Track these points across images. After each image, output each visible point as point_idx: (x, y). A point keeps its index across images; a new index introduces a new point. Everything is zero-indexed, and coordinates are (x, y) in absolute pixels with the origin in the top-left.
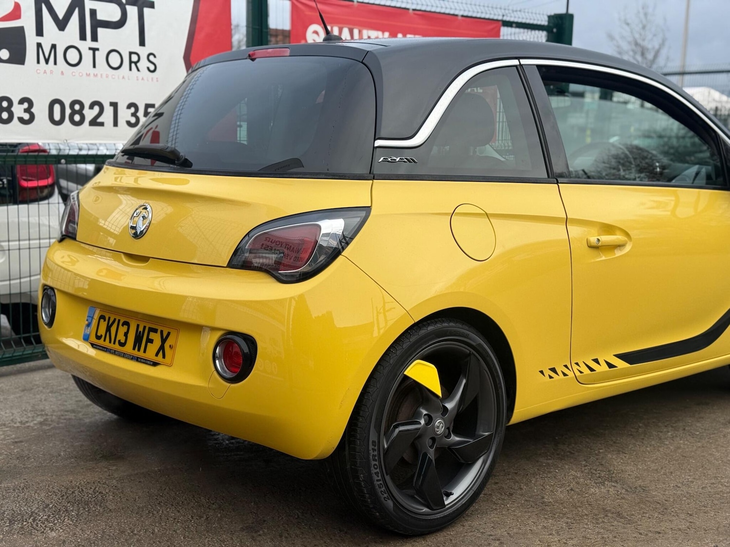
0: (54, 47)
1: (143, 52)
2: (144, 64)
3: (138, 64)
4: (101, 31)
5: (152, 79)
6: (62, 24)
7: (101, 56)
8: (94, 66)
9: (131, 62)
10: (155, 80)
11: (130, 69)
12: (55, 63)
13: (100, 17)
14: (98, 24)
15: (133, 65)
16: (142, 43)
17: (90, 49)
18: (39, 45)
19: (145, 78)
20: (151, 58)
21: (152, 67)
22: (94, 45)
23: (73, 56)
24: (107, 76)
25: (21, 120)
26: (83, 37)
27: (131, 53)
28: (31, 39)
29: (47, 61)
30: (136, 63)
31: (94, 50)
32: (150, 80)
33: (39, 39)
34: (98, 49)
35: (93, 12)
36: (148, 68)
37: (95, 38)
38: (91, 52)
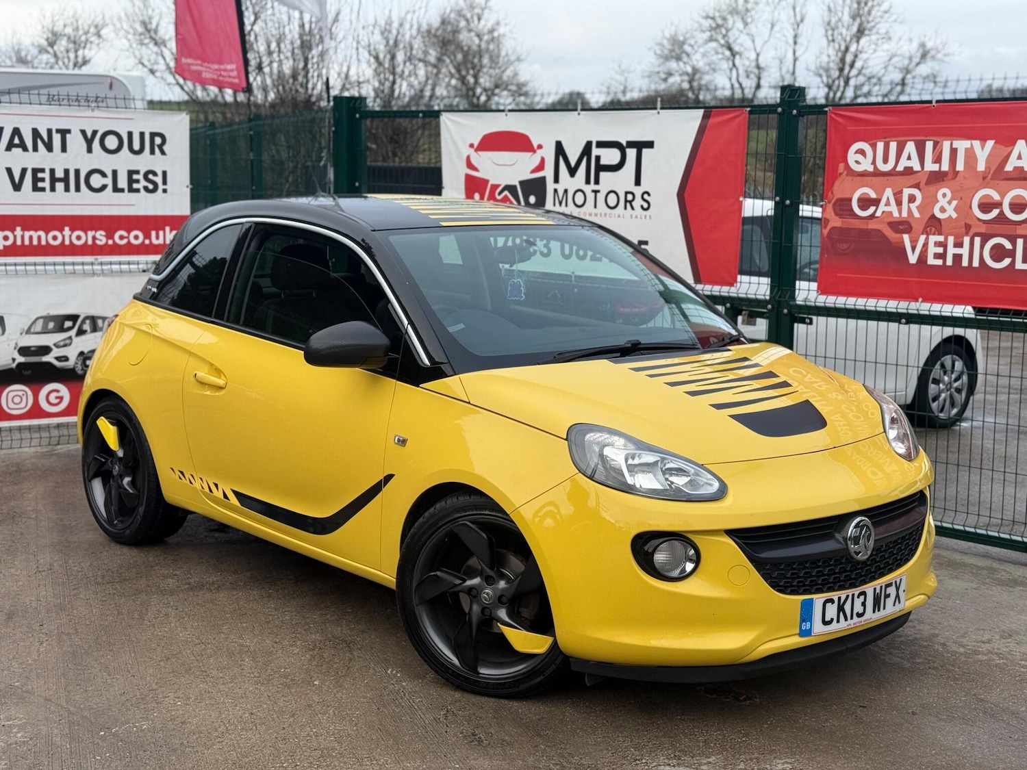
0: (566, 191)
1: (638, 191)
2: (638, 203)
3: (633, 203)
4: (603, 175)
5: (645, 216)
6: (572, 172)
7: (601, 197)
8: (595, 207)
9: (626, 201)
10: (648, 217)
11: (625, 208)
12: (566, 205)
13: (603, 162)
14: (601, 168)
15: (628, 204)
16: (638, 182)
17: (593, 191)
18: (556, 191)
19: (639, 217)
20: (646, 196)
21: (646, 205)
22: (596, 187)
23: (579, 199)
24: (605, 215)
25: (542, 254)
26: (588, 182)
27: (627, 193)
28: (550, 186)
29: (560, 203)
30: (630, 202)
31: (596, 192)
32: (643, 217)
33: (556, 186)
34: (598, 191)
35: (598, 158)
36: (642, 207)
37: (597, 182)
38: (593, 194)
